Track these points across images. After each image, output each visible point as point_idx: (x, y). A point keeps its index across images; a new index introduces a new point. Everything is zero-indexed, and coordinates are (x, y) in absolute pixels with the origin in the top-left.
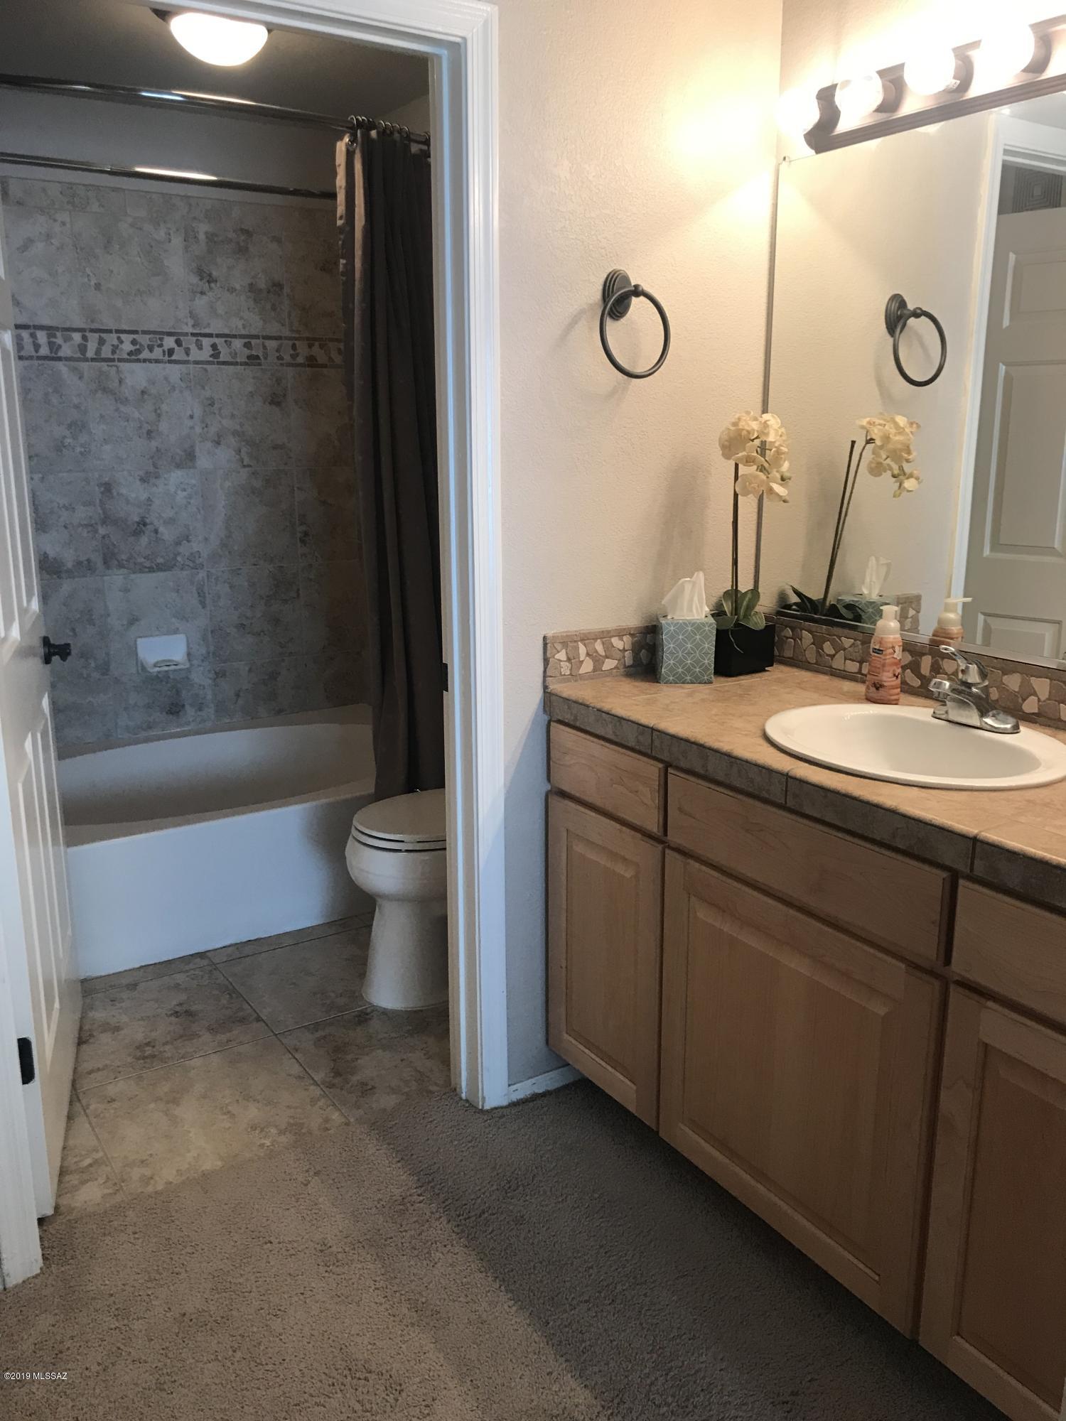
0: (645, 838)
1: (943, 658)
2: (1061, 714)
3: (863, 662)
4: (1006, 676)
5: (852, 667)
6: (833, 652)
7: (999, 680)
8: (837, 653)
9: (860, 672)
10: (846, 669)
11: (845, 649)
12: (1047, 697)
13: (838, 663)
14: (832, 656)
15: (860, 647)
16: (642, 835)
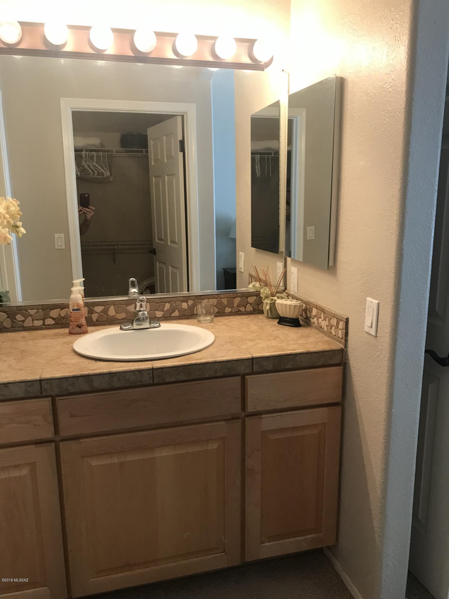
0: (37, 445)
1: (94, 307)
2: (156, 315)
3: (45, 319)
4: (128, 307)
5: (39, 323)
6: (23, 319)
7: (125, 309)
8: (26, 319)
9: (44, 324)
10: (34, 325)
11: (31, 316)
12: (149, 310)
13: (28, 323)
14: (23, 321)
15: (42, 312)
16: (35, 444)
